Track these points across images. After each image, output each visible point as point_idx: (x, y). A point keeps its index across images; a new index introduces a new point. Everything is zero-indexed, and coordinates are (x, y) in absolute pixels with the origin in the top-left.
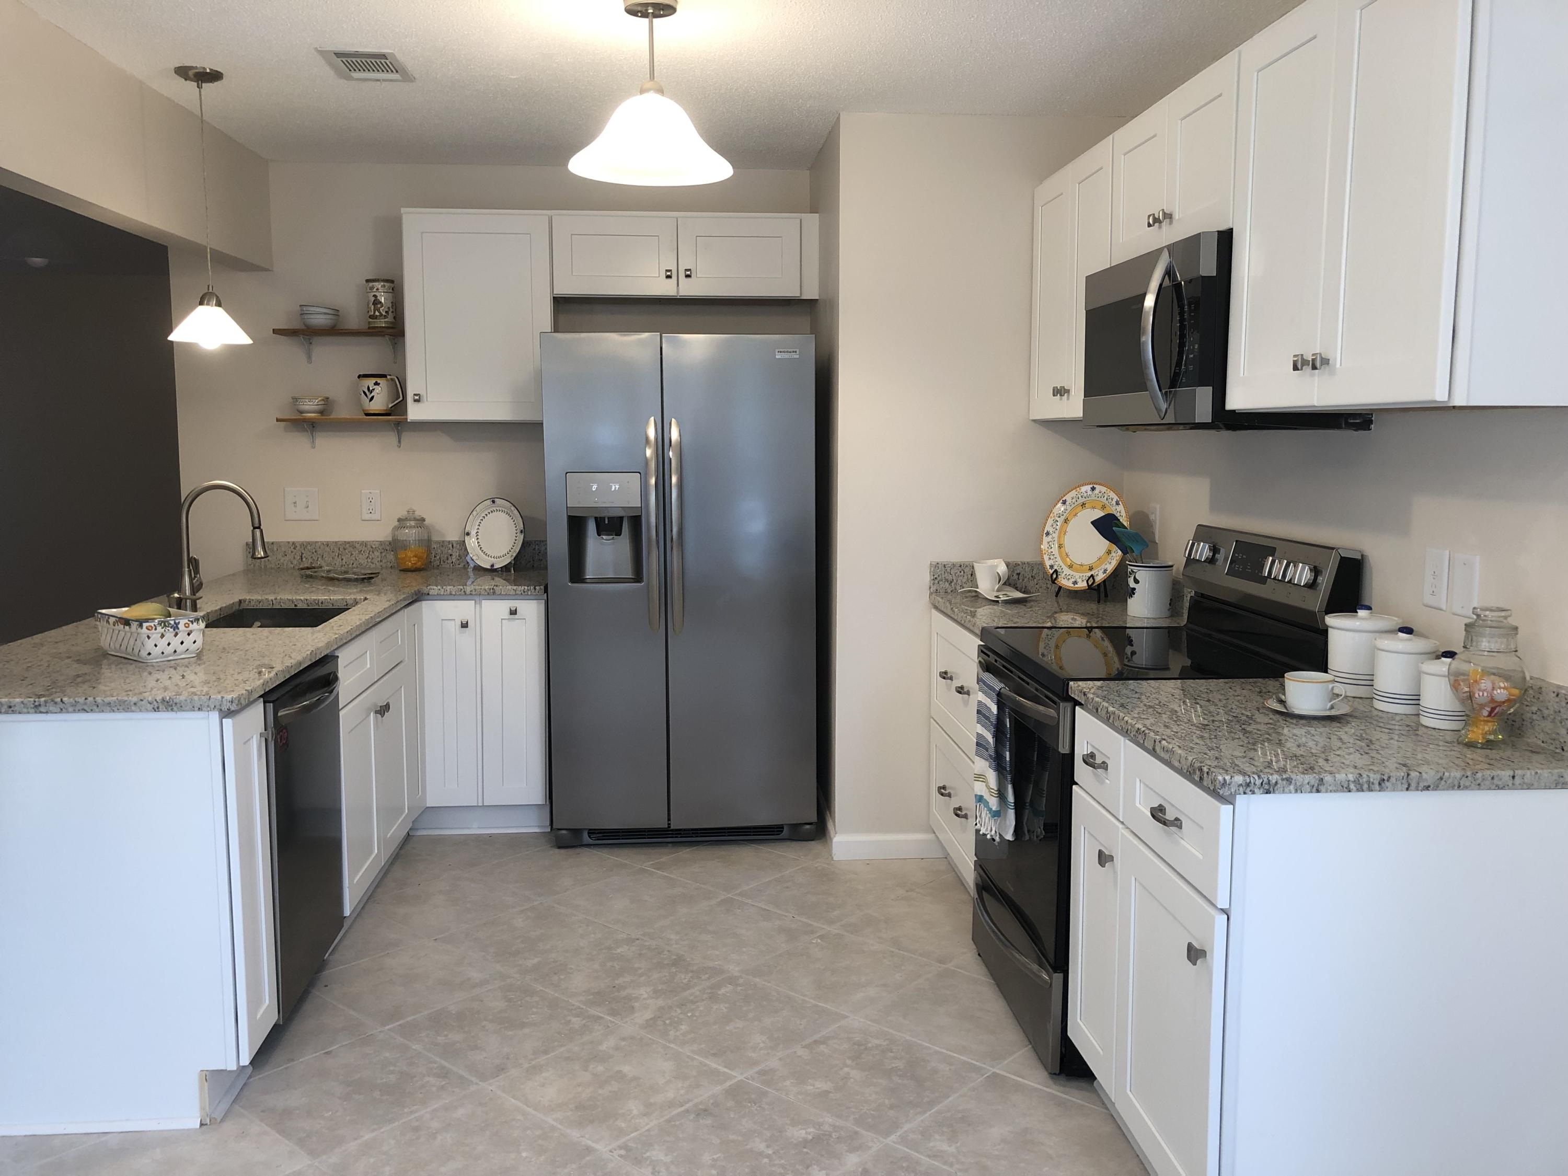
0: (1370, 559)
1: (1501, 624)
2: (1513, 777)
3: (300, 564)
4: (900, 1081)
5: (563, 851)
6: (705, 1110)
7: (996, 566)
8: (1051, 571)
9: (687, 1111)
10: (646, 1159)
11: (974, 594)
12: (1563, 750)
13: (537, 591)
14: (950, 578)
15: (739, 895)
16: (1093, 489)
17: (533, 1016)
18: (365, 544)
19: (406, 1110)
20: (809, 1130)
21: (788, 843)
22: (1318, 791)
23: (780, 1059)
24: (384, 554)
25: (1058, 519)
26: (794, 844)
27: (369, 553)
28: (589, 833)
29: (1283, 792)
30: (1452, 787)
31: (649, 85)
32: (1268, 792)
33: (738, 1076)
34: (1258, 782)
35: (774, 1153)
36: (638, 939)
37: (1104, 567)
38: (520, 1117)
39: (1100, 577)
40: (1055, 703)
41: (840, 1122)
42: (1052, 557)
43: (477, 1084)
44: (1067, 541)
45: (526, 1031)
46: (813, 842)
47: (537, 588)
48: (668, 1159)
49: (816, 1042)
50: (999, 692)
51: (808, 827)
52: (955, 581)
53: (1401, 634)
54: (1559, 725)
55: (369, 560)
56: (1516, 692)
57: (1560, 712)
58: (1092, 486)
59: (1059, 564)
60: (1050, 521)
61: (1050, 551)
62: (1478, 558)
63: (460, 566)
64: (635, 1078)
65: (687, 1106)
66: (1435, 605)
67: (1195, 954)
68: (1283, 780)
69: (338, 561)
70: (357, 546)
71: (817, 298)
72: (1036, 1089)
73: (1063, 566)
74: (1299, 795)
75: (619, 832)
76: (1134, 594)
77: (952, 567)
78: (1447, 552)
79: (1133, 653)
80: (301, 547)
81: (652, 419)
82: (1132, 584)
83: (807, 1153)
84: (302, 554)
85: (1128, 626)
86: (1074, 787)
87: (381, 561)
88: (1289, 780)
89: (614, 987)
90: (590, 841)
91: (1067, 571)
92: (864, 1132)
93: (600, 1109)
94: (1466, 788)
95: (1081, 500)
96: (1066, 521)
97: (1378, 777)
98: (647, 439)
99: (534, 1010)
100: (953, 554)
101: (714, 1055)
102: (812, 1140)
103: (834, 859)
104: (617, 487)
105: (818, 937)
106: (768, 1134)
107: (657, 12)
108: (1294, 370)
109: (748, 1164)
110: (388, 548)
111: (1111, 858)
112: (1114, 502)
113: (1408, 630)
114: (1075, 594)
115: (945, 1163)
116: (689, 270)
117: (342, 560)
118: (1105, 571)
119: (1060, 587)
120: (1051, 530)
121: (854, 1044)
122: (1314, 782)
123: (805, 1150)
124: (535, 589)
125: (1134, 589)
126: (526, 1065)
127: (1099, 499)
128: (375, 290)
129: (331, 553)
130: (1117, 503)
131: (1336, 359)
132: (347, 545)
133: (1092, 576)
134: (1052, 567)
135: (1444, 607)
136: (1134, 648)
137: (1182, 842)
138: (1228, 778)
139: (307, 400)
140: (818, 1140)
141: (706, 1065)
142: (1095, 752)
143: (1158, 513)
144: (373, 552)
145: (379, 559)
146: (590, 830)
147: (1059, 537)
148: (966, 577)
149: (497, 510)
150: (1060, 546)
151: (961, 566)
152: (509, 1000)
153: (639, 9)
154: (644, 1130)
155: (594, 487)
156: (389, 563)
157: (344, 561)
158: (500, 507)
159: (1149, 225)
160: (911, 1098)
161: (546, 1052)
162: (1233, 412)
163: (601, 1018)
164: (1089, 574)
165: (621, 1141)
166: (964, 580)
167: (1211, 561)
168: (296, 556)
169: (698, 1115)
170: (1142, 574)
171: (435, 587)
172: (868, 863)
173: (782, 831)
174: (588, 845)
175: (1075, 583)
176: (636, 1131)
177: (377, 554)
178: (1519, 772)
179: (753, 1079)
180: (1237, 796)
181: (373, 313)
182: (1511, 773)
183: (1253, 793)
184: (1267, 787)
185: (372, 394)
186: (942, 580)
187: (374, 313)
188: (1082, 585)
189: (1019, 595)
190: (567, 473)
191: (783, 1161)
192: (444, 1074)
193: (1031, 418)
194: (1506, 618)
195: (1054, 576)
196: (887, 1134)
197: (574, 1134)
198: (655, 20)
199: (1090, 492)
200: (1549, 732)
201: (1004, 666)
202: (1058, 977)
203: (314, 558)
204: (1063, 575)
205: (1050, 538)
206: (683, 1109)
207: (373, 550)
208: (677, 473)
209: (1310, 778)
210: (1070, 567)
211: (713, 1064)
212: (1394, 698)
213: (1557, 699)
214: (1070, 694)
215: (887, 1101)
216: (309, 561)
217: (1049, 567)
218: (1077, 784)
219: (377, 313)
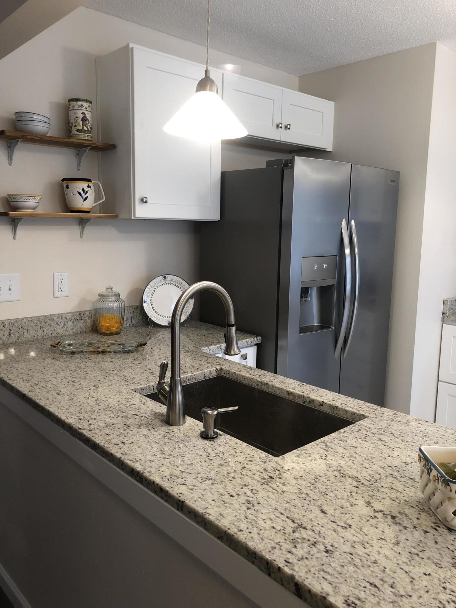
3: (8, 340)
18: (60, 316)
24: (75, 323)
27: (64, 324)
55: (64, 329)
63: (127, 325)
69: (40, 333)
70: (55, 318)
80: (9, 325)
84: (10, 330)
87: (73, 329)
104: (326, 266)
110: (78, 318)
116: (290, 125)
117: (44, 331)
124: (257, 339)
128: (83, 108)
129: (34, 327)
132: (48, 319)
139: (32, 198)
144: (67, 322)
145: (72, 327)
149: (166, 283)
155: (316, 267)
156: (79, 330)
157: (45, 332)
158: (171, 281)
168: (5, 333)
171: (204, 348)
177: (70, 323)
181: (81, 128)
185: (86, 196)
187: (83, 128)
203: (20, 333)
207: (67, 320)
216: (17, 336)
219: (85, 128)
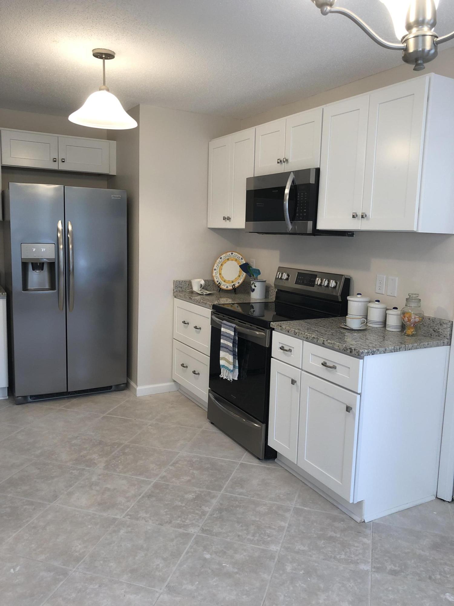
0: (353, 278)
1: (416, 299)
2: (428, 344)
4: (212, 472)
5: (20, 406)
6: (150, 495)
7: (200, 282)
8: (218, 283)
9: (143, 497)
10: (140, 517)
11: (191, 292)
12: (431, 335)
13: (3, 295)
14: (181, 286)
15: (108, 414)
16: (232, 254)
17: (55, 473)
19: (24, 521)
20: (193, 494)
21: (115, 392)
22: (385, 353)
23: (165, 472)
25: (219, 264)
26: (117, 393)
28: (30, 397)
29: (377, 354)
30: (415, 349)
31: (103, 87)
32: (373, 354)
33: (154, 480)
34: (371, 352)
35: (186, 505)
36: (78, 437)
37: (238, 281)
38: (77, 513)
39: (237, 285)
40: (264, 330)
41: (201, 490)
42: (217, 278)
43: (49, 504)
44: (223, 272)
45: (56, 479)
46: (124, 391)
47: (3, 293)
48: (148, 515)
49: (174, 463)
50: (235, 327)
51: (123, 385)
52: (183, 287)
53: (376, 302)
54: (430, 328)
56: (421, 318)
57: (430, 324)
58: (231, 252)
59: (220, 280)
60: (216, 265)
61: (216, 276)
62: (397, 278)
64: (115, 489)
65: (142, 495)
66: (382, 293)
67: (348, 409)
68: (377, 350)
71: (115, 174)
72: (258, 466)
73: (222, 281)
74: (380, 354)
75: (43, 395)
76: (254, 291)
77: (182, 282)
78: (385, 276)
79: (254, 311)
81: (60, 222)
82: (253, 287)
83: (197, 503)
85: (251, 302)
86: (272, 358)
88: (378, 350)
89: (81, 456)
90: (31, 400)
91: (223, 283)
92: (212, 491)
93: (109, 503)
94: (418, 348)
95: (227, 258)
96: (222, 265)
97: (399, 347)
98: (58, 229)
99: (53, 471)
100: (182, 277)
101: (139, 475)
102: (196, 498)
103: (137, 396)
104: (44, 250)
105: (149, 426)
106: (179, 499)
107: (107, 57)
108: (353, 218)
109: (179, 511)
111: (296, 382)
112: (240, 258)
113: (378, 301)
114: (227, 291)
115: (245, 496)
116: (64, 159)
118: (239, 283)
119: (221, 288)
120: (216, 268)
121: (188, 462)
122: (384, 350)
123: (196, 501)
125: (254, 289)
126: (66, 493)
127: (234, 257)
130: (242, 259)
131: (370, 215)
133: (234, 285)
134: (217, 282)
135: (384, 294)
136: (254, 309)
137: (337, 373)
138: (363, 351)
140: (198, 497)
141: (139, 479)
142: (283, 346)
143: (254, 262)
146: (31, 396)
147: (219, 271)
148: (187, 286)
150: (220, 274)
151: (185, 282)
152: (39, 469)
153: (99, 55)
154: (131, 507)
155: (34, 250)
159: (278, 163)
160: (220, 477)
161: (71, 486)
162: (318, 230)
163: (84, 469)
164: (233, 284)
165: (126, 512)
166: (186, 287)
167: (287, 279)
169: (148, 497)
170: (257, 284)
172: (151, 396)
173: (112, 388)
174: (30, 402)
175: (227, 287)
176: (128, 508)
178: (429, 343)
179: (160, 481)
180: (365, 357)
182: (427, 343)
183: (369, 355)
184: (373, 353)
186: (178, 287)
188: (230, 288)
189: (208, 292)
190: (22, 243)
191: (191, 507)
192: (32, 503)
193: (208, 227)
194: (417, 296)
195: (219, 285)
196: (220, 490)
197: (105, 514)
198: (105, 60)
199: (231, 255)
200: (426, 330)
201: (229, 318)
202: (264, 425)
204: (222, 284)
205: (216, 271)
206: (140, 497)
208: (71, 244)
209: (383, 349)
210: (225, 281)
211: (141, 478)
212: (375, 323)
213: (429, 320)
214: (271, 326)
215: (213, 479)
217: (216, 282)
218: (273, 357)
